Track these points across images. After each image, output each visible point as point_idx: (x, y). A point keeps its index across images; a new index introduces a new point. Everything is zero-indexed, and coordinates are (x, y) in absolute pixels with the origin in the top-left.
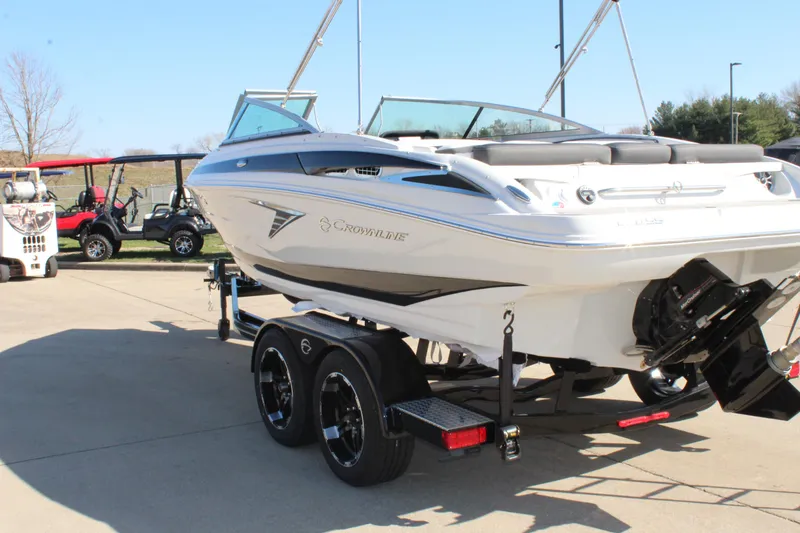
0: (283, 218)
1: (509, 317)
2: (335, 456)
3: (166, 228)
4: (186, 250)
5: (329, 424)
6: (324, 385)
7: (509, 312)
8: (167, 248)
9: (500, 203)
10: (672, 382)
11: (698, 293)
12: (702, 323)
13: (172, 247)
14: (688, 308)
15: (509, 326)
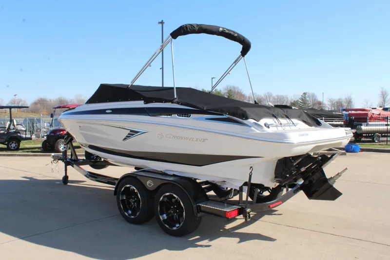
0: (133, 133)
1: (251, 169)
2: (167, 226)
3: (5, 137)
4: (14, 147)
5: (162, 214)
6: (161, 198)
7: (251, 167)
8: (5, 146)
9: (252, 128)
10: (263, 193)
11: (301, 159)
12: (303, 169)
13: (8, 146)
14: (296, 165)
15: (251, 172)
